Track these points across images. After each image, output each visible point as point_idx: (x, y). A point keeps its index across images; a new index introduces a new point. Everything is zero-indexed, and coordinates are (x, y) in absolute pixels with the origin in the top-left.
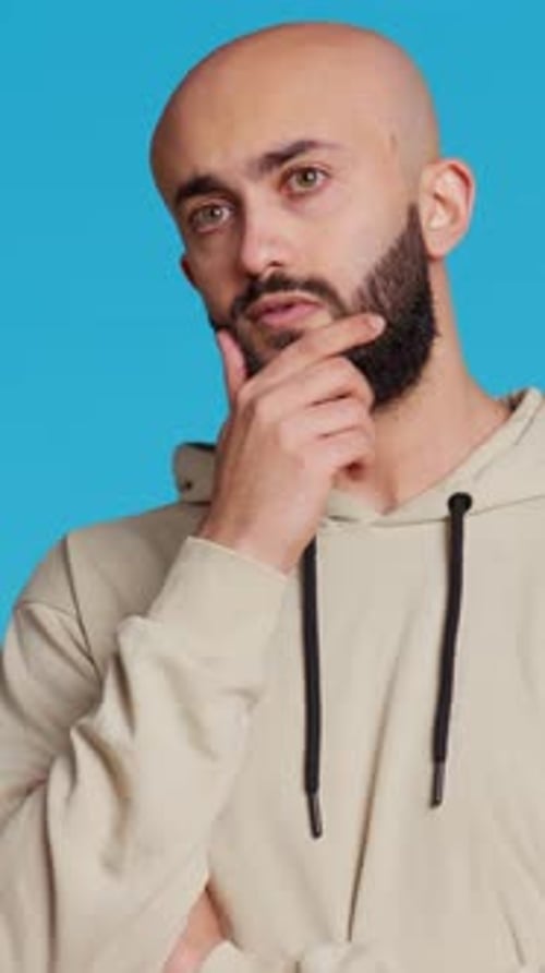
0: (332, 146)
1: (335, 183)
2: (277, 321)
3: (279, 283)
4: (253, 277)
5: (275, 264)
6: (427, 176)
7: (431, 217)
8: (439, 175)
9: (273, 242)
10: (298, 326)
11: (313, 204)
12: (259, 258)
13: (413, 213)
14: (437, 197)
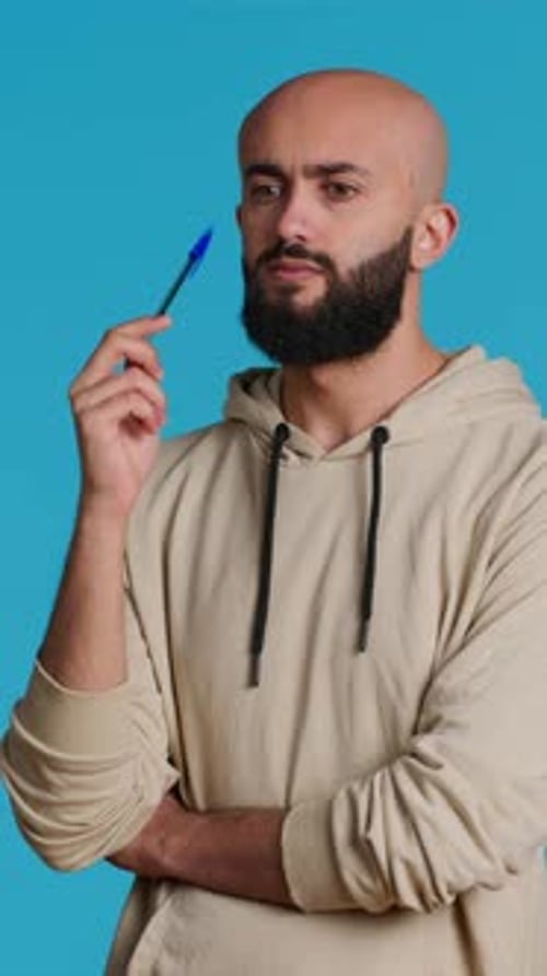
0: (365, 173)
1: (361, 198)
2: (287, 276)
3: (298, 251)
4: (281, 241)
5: (301, 238)
6: (428, 210)
7: (421, 239)
8: (435, 213)
9: (304, 222)
10: (301, 283)
11: (341, 206)
12: (291, 229)
13: (409, 233)
14: (430, 229)
